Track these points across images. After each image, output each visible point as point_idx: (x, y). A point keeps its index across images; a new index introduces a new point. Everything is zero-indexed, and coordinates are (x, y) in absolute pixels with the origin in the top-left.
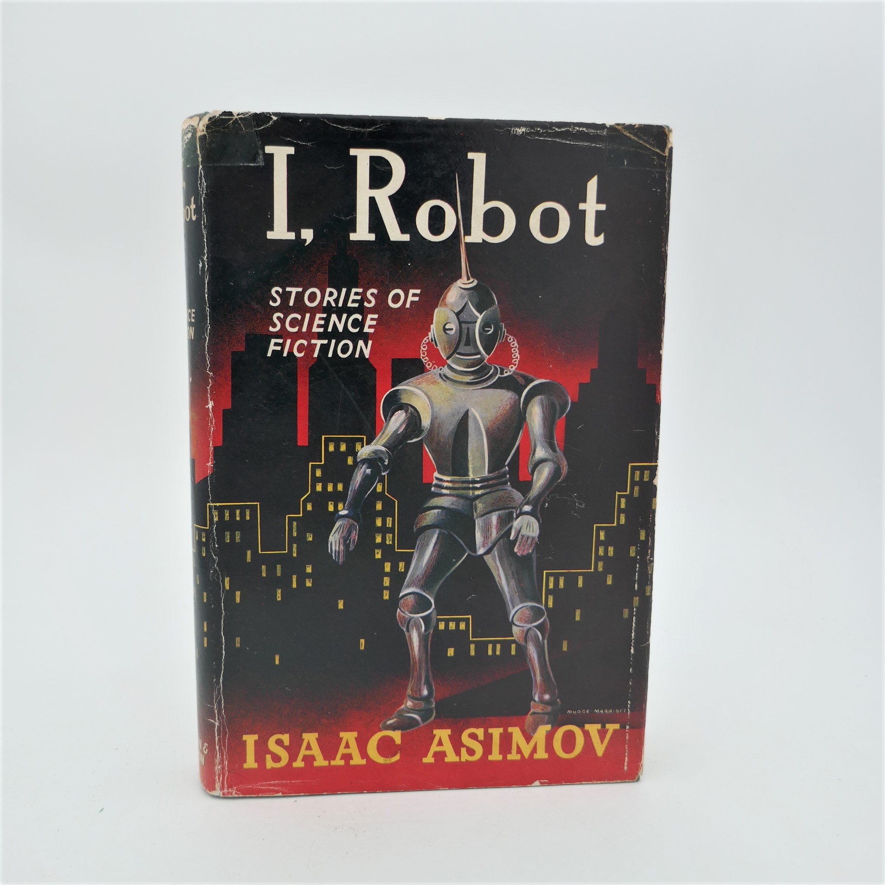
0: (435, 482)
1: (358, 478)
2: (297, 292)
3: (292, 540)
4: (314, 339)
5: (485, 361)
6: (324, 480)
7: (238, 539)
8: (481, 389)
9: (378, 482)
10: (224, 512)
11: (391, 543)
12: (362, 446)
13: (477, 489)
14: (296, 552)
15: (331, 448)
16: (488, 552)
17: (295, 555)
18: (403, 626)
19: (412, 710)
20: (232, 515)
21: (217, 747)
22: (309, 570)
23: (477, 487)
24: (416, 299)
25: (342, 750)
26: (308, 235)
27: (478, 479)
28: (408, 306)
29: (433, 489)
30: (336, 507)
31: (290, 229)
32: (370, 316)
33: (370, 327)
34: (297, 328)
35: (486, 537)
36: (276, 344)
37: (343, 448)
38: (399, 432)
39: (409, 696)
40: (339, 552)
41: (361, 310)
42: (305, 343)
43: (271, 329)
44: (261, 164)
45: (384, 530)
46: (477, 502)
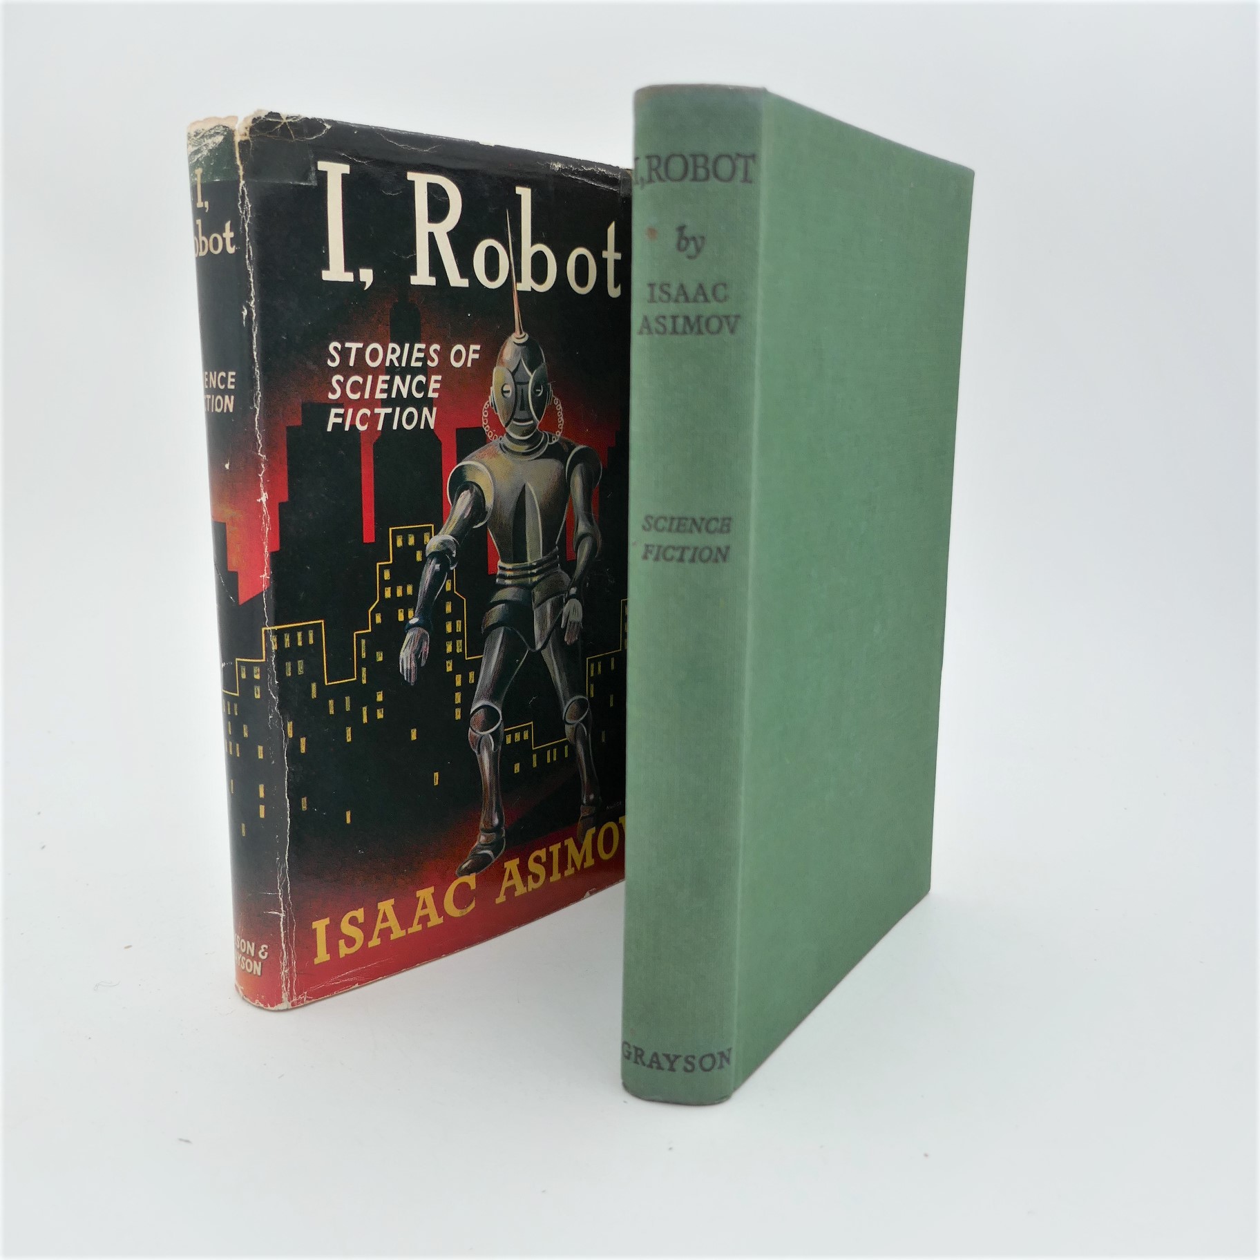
0: (499, 572)
1: (427, 576)
2: (357, 348)
3: (361, 663)
4: (378, 407)
5: (537, 428)
6: (393, 584)
7: (300, 671)
8: (535, 459)
9: (447, 579)
10: (284, 636)
11: (461, 651)
12: (431, 537)
13: (533, 575)
14: (365, 678)
15: (399, 543)
16: (544, 647)
17: (364, 681)
18: (474, 747)
19: (485, 845)
20: (294, 640)
21: (284, 946)
22: (380, 698)
23: (533, 573)
24: (477, 356)
25: (420, 913)
26: (367, 276)
27: (535, 564)
28: (469, 365)
29: (497, 580)
30: (406, 615)
31: (347, 269)
32: (434, 378)
33: (435, 390)
34: (359, 394)
35: (542, 629)
36: (337, 415)
37: (411, 541)
38: (465, 517)
39: (482, 830)
40: (411, 670)
41: (425, 370)
42: (368, 412)
43: (331, 396)
44: (314, 183)
45: (455, 636)
46: (535, 589)
